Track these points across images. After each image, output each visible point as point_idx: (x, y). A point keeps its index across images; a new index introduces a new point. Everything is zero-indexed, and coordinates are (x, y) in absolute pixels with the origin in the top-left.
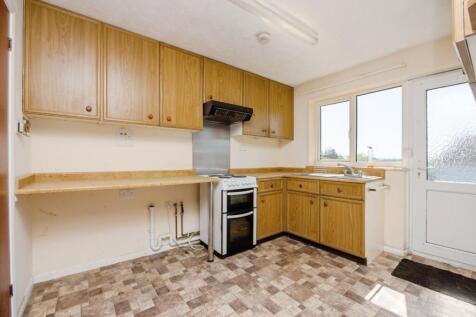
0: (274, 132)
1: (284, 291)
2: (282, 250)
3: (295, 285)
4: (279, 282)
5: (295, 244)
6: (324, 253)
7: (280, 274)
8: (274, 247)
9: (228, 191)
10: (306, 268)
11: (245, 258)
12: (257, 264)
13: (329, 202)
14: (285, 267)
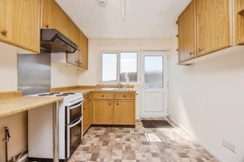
0: (81, 64)
1: (123, 159)
2: (97, 136)
3: (123, 152)
4: (116, 155)
5: (100, 129)
6: (117, 129)
7: (111, 151)
8: (91, 136)
9: (70, 106)
10: (118, 140)
11: (81, 152)
12: (94, 152)
13: (119, 103)
14: (109, 145)
